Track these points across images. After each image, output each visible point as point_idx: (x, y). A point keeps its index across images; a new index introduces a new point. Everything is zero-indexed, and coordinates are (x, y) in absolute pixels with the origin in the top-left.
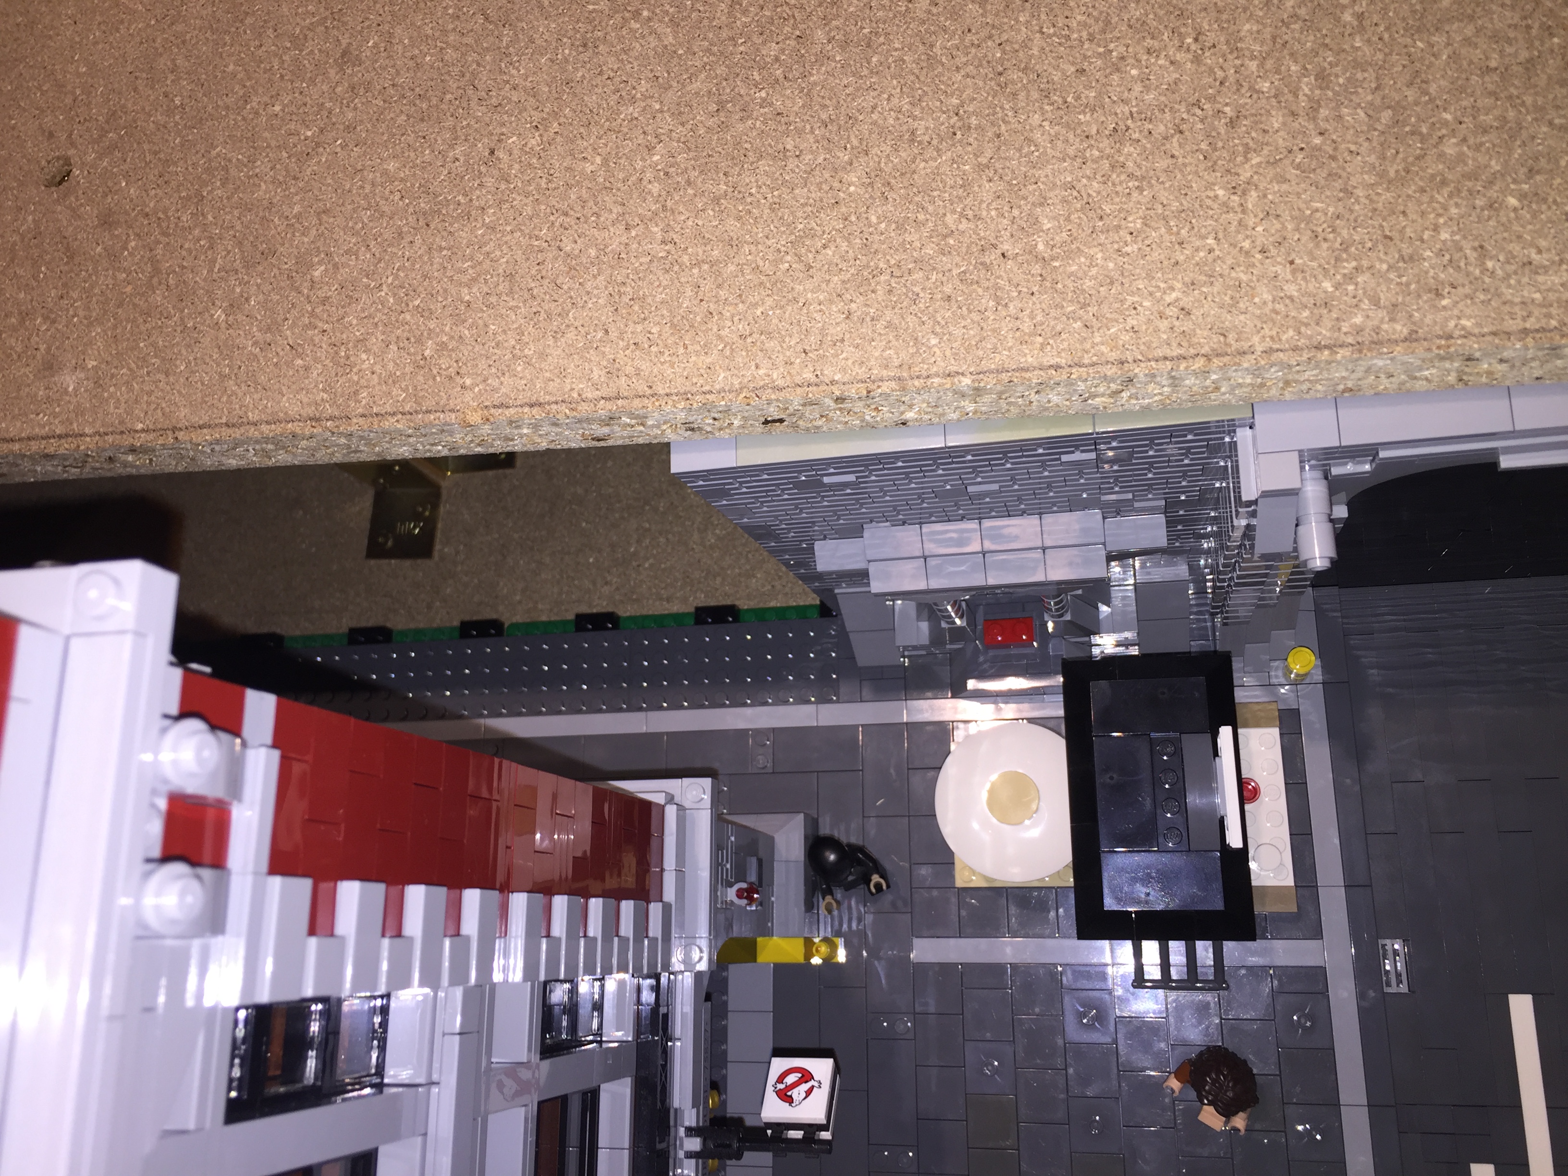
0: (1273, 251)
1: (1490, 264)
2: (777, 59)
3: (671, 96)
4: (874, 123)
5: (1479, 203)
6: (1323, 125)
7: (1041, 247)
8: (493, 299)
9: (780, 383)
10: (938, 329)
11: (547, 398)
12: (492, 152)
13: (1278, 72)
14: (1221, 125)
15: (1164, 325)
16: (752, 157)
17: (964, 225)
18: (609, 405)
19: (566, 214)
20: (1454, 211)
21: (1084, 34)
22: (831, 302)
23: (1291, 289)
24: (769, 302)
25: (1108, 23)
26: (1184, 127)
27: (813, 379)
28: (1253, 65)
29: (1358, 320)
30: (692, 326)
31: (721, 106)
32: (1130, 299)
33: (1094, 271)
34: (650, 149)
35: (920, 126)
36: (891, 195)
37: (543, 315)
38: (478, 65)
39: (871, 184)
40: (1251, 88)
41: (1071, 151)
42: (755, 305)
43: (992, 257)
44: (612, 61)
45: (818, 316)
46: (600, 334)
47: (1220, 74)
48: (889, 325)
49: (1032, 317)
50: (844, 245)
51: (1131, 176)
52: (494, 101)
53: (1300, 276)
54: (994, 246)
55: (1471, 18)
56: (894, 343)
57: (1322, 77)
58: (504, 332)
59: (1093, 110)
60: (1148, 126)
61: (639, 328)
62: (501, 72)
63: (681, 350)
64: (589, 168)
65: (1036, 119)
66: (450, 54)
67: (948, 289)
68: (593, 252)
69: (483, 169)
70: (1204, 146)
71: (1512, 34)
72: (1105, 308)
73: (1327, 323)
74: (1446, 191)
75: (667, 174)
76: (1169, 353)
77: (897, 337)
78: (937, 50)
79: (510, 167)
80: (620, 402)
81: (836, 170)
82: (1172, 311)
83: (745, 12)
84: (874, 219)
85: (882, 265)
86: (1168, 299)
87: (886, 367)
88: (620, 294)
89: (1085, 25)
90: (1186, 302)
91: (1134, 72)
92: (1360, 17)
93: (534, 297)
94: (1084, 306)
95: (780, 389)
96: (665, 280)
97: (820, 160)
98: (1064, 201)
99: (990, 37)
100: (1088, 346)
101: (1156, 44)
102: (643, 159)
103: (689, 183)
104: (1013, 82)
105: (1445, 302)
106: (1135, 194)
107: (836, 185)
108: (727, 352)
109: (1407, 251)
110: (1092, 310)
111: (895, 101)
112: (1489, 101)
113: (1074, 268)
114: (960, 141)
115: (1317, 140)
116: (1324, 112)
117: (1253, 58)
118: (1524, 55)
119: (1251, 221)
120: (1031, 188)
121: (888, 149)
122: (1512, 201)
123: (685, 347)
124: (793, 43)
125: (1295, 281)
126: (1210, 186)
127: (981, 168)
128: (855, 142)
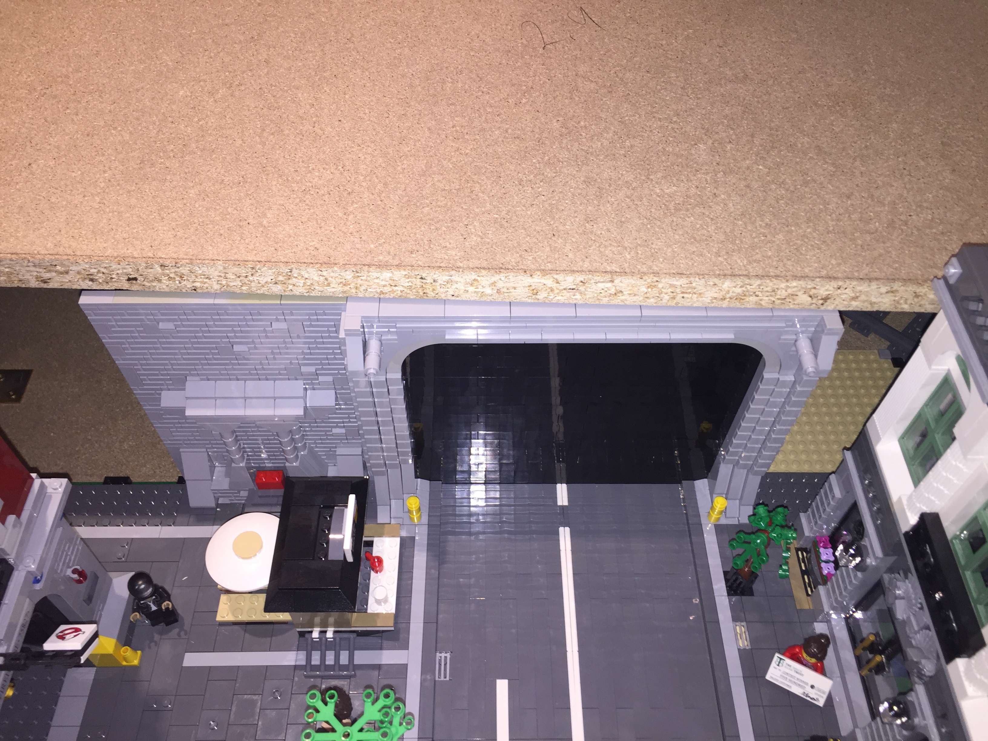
0: (355, 234)
1: (432, 246)
2: (172, 150)
3: (121, 156)
4: (208, 176)
5: (432, 227)
6: (383, 199)
7: (265, 222)
8: (9, 215)
9: (136, 256)
10: (213, 244)
11: (22, 252)
12: (30, 164)
13: (370, 181)
14: (345, 194)
15: (307, 252)
16: (150, 179)
17: (235, 212)
18: (51, 257)
19: (56, 189)
20: (423, 229)
21: (301, 160)
22: (169, 231)
23: (359, 246)
24: (141, 228)
25: (311, 158)
26: (331, 193)
27: (152, 256)
28: (362, 178)
29: (381, 258)
30: (102, 233)
31: (142, 162)
32: (296, 243)
33: (284, 232)
34: (105, 172)
35: (226, 179)
36: (207, 199)
37: (32, 222)
38: (36, 135)
39: (200, 195)
40: (360, 185)
41: (285, 195)
42: (134, 229)
43: (245, 223)
44: (99, 142)
45: (161, 235)
46: (57, 231)
47: (348, 178)
48: (192, 241)
49: (254, 244)
50: (181, 213)
51: (307, 205)
52: (38, 148)
53: (362, 242)
54: (246, 220)
55: (442, 174)
56: (193, 247)
57: (385, 184)
58: (10, 227)
59: (298, 183)
60: (317, 190)
61: (76, 231)
62: (46, 139)
63: (94, 240)
64: (74, 174)
65: (274, 183)
66: (23, 130)
67: (222, 232)
68: (64, 203)
69: (23, 170)
70: (337, 199)
71: (455, 180)
72: (285, 245)
73: (369, 257)
74: (422, 223)
75: (109, 181)
76: (306, 261)
78: (241, 157)
79: (37, 170)
80: (57, 256)
81: (186, 188)
82: (312, 248)
83: (164, 134)
84: (197, 206)
85: (196, 221)
86: (311, 244)
87: (187, 255)
88: (72, 218)
89: (301, 157)
90: (317, 246)
91: (317, 174)
92: (404, 169)
93: (29, 216)
94: (277, 243)
95: (135, 258)
96: (95, 216)
97: (180, 184)
98: (278, 209)
99: (263, 156)
100: (275, 256)
101: (327, 167)
102: (100, 175)
103: (119, 185)
104: (269, 171)
105: (413, 256)
106: (307, 211)
107: (185, 193)
108: (115, 243)
109: (404, 239)
110: (279, 244)
111: (218, 170)
112: (442, 199)
113: (276, 230)
114: (242, 186)
115: (379, 203)
116: (383, 195)
117: (362, 176)
118: (458, 187)
119: (349, 223)
120: (266, 203)
121: (210, 184)
122: (444, 229)
123: (96, 239)
124: (180, 146)
125: (361, 244)
126: (336, 211)
127: (248, 195)
128: (197, 180)
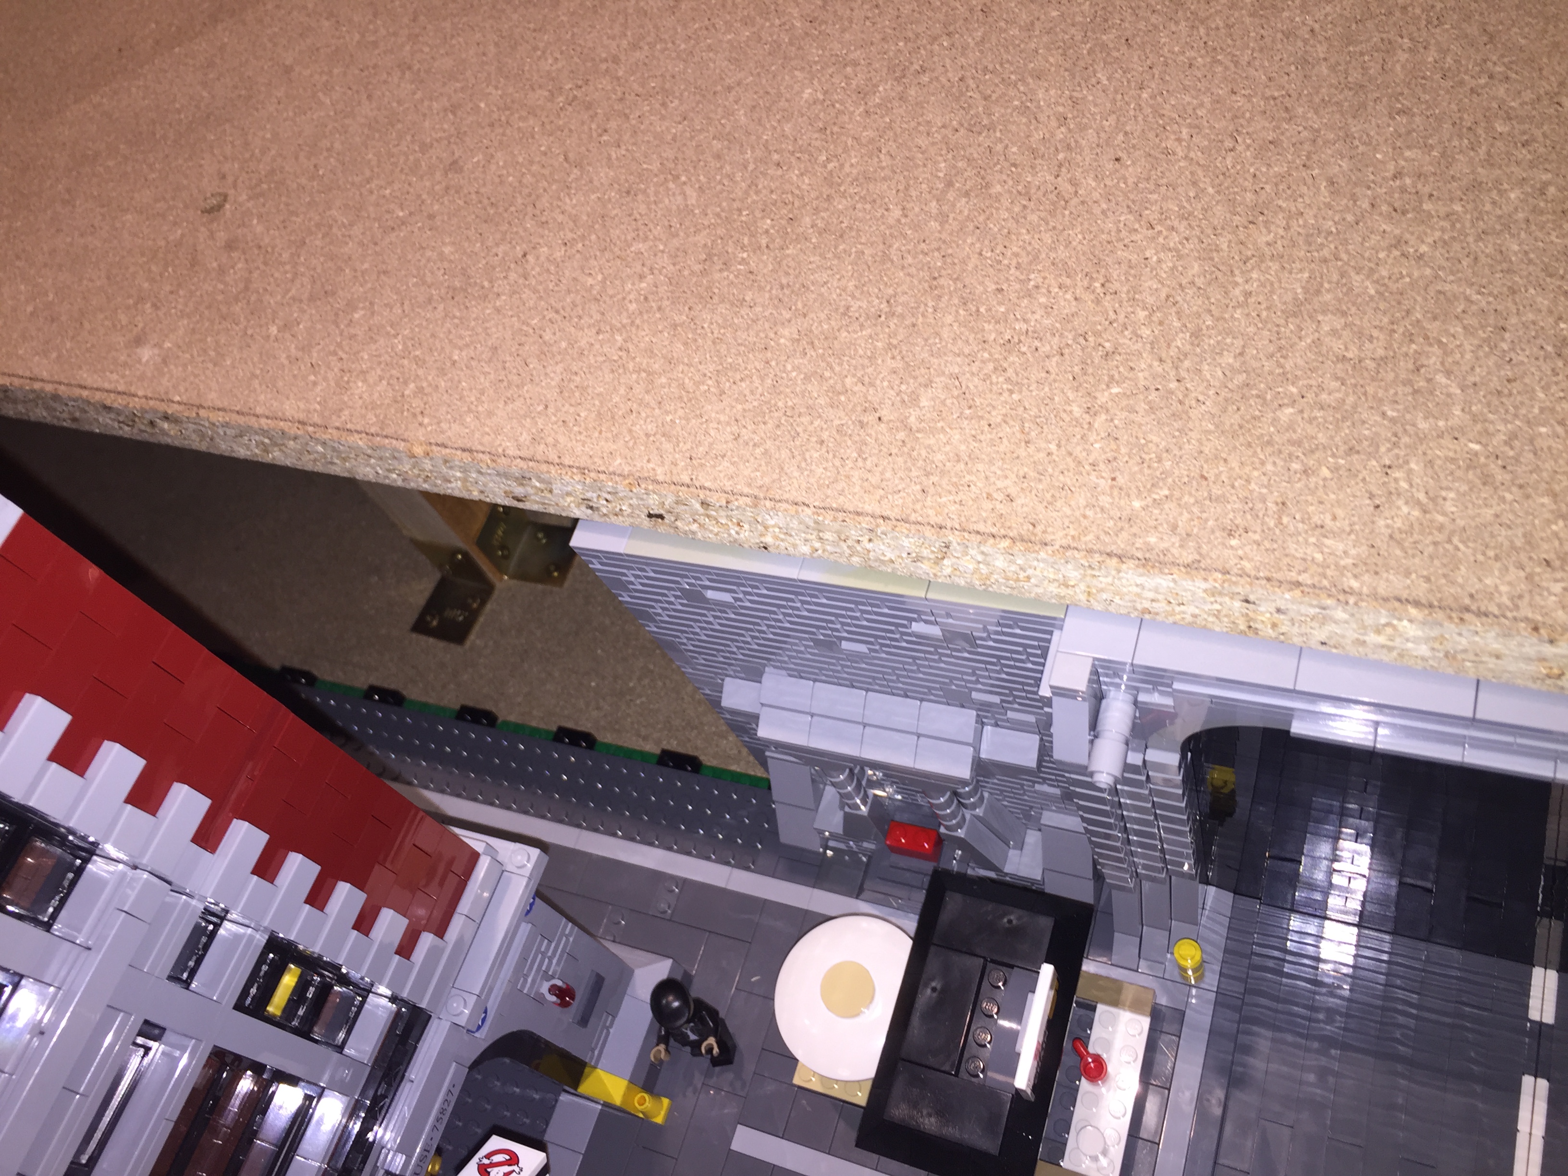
0: (1102, 466)
1: (1285, 520)
2: (767, 232)
3: (675, 242)
4: (821, 295)
5: (1296, 466)
6: (1183, 374)
7: (912, 419)
8: (474, 363)
9: (660, 478)
10: (803, 465)
11: (480, 448)
12: (525, 255)
13: (1161, 323)
14: (1097, 356)
15: (987, 505)
16: (716, 299)
17: (859, 388)
18: (522, 464)
19: (557, 312)
20: (1269, 467)
21: (1014, 263)
22: (728, 424)
23: (1105, 500)
24: (681, 412)
25: (1036, 257)
26: (1066, 351)
27: (687, 480)
28: (1142, 314)
29: (1152, 540)
30: (613, 418)
31: (710, 256)
32: (968, 478)
33: (948, 448)
34: (642, 277)
35: (855, 305)
36: (811, 352)
37: (505, 383)
38: (545, 190)
39: (798, 340)
40: (1134, 333)
41: (967, 351)
42: (668, 413)
43: (871, 418)
44: (643, 208)
45: (712, 433)
46: (540, 408)
47: (1112, 316)
48: (766, 452)
49: (882, 473)
50: (757, 382)
51: (1008, 380)
52: (544, 219)
53: (1116, 492)
54: (875, 410)
55: (1344, 314)
56: (764, 468)
57: (1196, 334)
58: (471, 390)
59: (998, 322)
60: (1037, 343)
61: (572, 410)
62: (559, 199)
63: (596, 434)
64: (590, 281)
65: (949, 319)
66: (528, 179)
67: (825, 435)
68: (564, 345)
69: (512, 266)
70: (1076, 369)
71: (1375, 333)
72: (944, 482)
73: (1124, 535)
74: (1269, 450)
75: (646, 299)
76: (981, 527)
77: (767, 464)
78: (893, 251)
79: (533, 269)
80: (531, 464)
81: (775, 324)
82: (1000, 496)
83: (757, 193)
84: (789, 367)
85: (780, 404)
86: (1000, 484)
87: (749, 485)
88: (570, 380)
89: (1016, 255)
90: (1013, 491)
91: (1043, 300)
92: (1248, 294)
93: (505, 368)
94: (928, 474)
95: (658, 482)
96: (609, 377)
97: (767, 314)
98: (946, 387)
99: (938, 249)
100: (918, 506)
101: (1068, 282)
102: (633, 284)
103: (659, 309)
104: (942, 287)
105: (1234, 542)
106: (1006, 395)
107: (772, 335)
108: (631, 444)
109: (1216, 491)
110: (934, 479)
111: (844, 282)
112: (1335, 384)
113: (932, 441)
114: (882, 323)
115: (1173, 385)
116: (1187, 363)
117: (1145, 308)
118: (1381, 352)
119: (1092, 437)
120: (923, 371)
121: (823, 316)
122: (1325, 472)
123: (600, 432)
124: (783, 222)
125: (1111, 495)
126: (1068, 402)
127: (890, 347)
128: (800, 305)
